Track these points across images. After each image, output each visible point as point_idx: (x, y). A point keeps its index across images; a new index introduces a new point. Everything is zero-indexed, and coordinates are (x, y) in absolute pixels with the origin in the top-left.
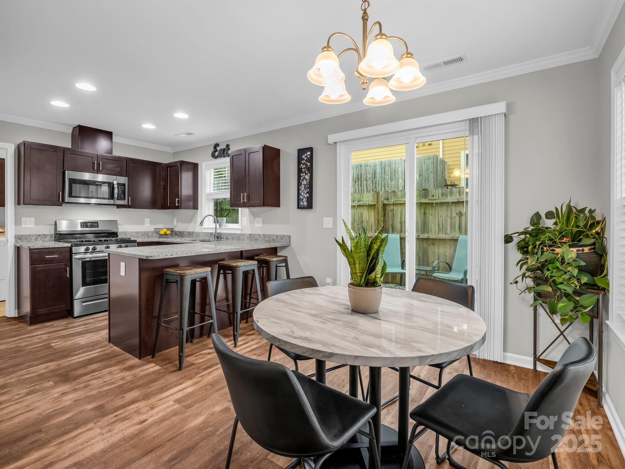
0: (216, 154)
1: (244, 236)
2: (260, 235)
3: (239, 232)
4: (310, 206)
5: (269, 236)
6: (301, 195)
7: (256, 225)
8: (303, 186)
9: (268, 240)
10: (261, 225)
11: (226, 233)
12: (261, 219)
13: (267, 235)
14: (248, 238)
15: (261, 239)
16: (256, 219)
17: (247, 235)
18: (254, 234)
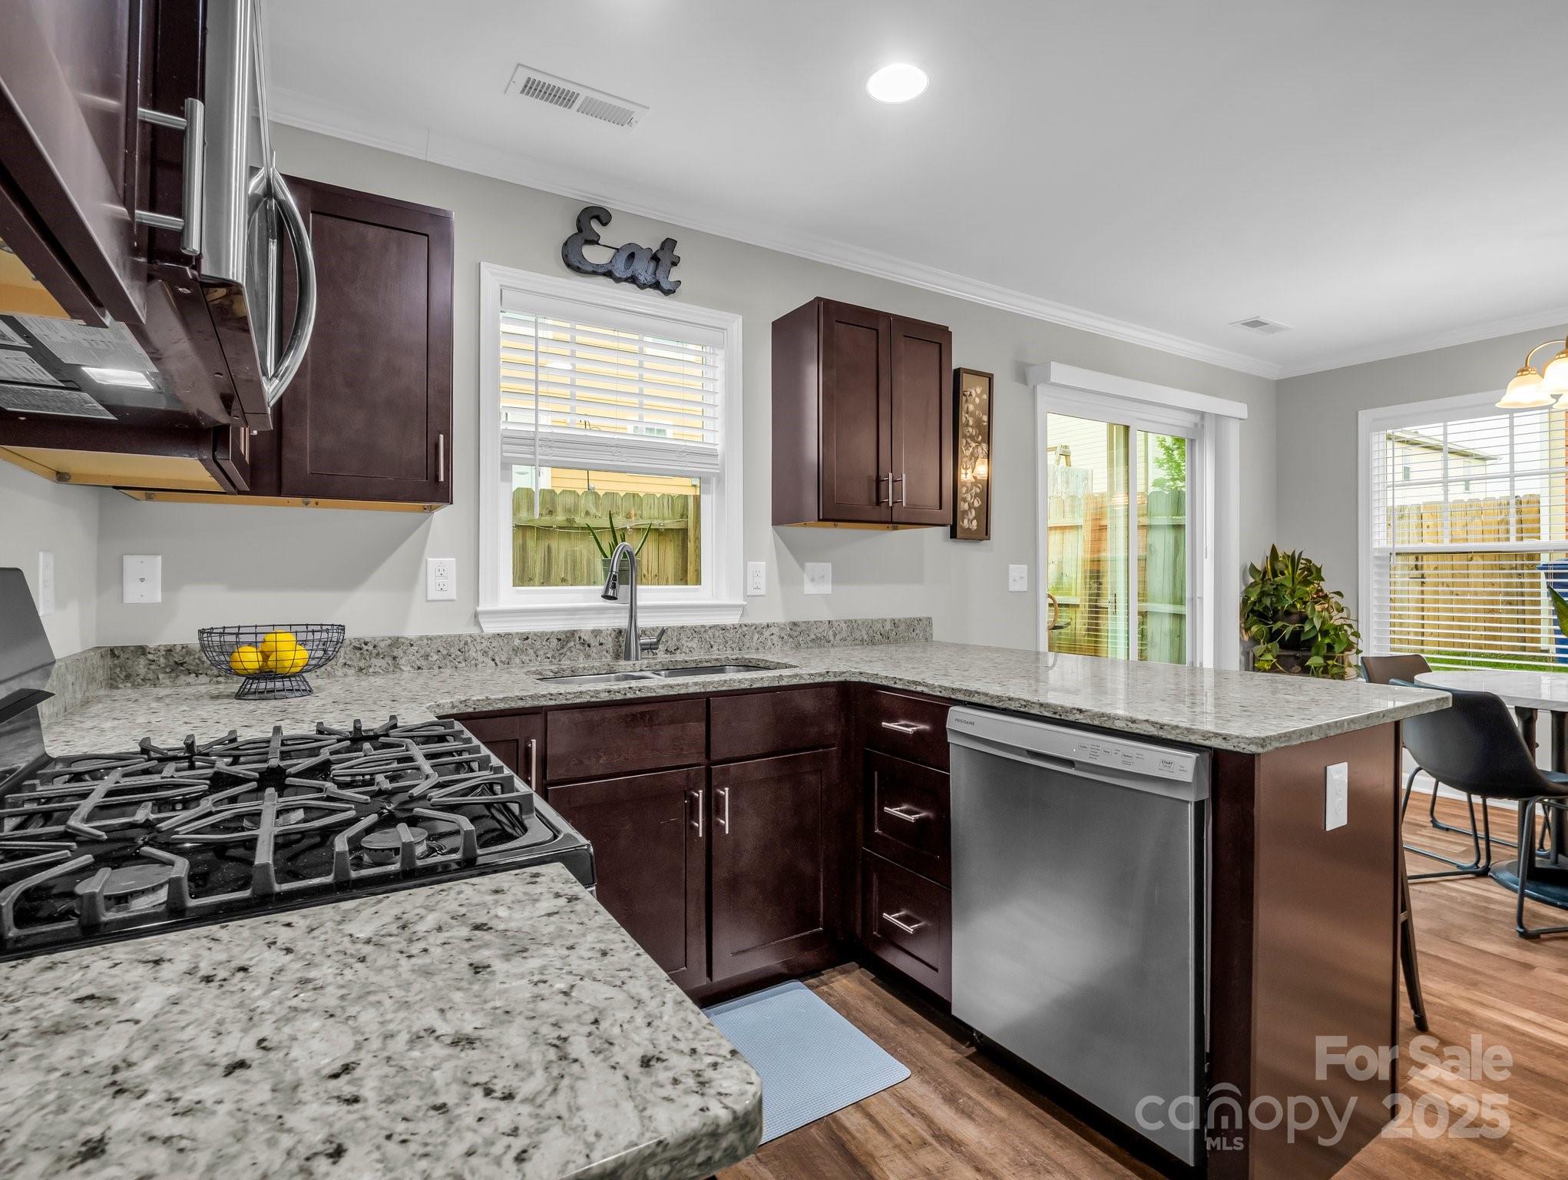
0: (594, 255)
1: (767, 633)
2: (835, 624)
3: (731, 619)
4: (983, 533)
5: (869, 625)
6: (965, 500)
7: (809, 588)
8: (970, 476)
9: (865, 637)
10: (827, 588)
12: (828, 566)
13: (860, 623)
14: (786, 637)
15: (838, 637)
16: (809, 565)
17: (777, 629)
18: (808, 622)
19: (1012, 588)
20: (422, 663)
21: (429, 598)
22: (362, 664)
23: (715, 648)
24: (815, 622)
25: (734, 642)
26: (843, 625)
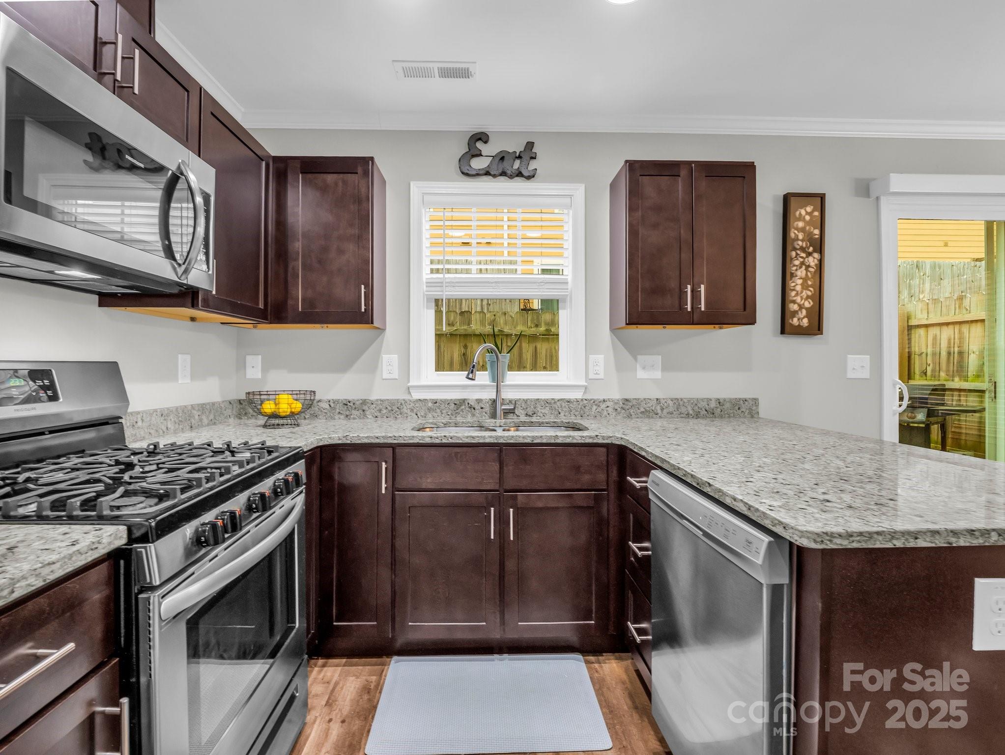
0: (478, 164)
1: (603, 406)
2: (663, 402)
3: (578, 395)
4: (816, 328)
5: (695, 402)
6: (794, 302)
7: (641, 374)
8: (800, 282)
9: (691, 412)
10: (658, 374)
11: (526, 401)
12: (659, 358)
13: (685, 401)
14: (619, 409)
15: (665, 411)
16: (639, 357)
17: (612, 403)
18: (639, 399)
19: (851, 375)
20: (378, 414)
21: (384, 377)
22: (348, 413)
23: (562, 414)
24: (645, 399)
25: (577, 411)
26: (671, 403)
